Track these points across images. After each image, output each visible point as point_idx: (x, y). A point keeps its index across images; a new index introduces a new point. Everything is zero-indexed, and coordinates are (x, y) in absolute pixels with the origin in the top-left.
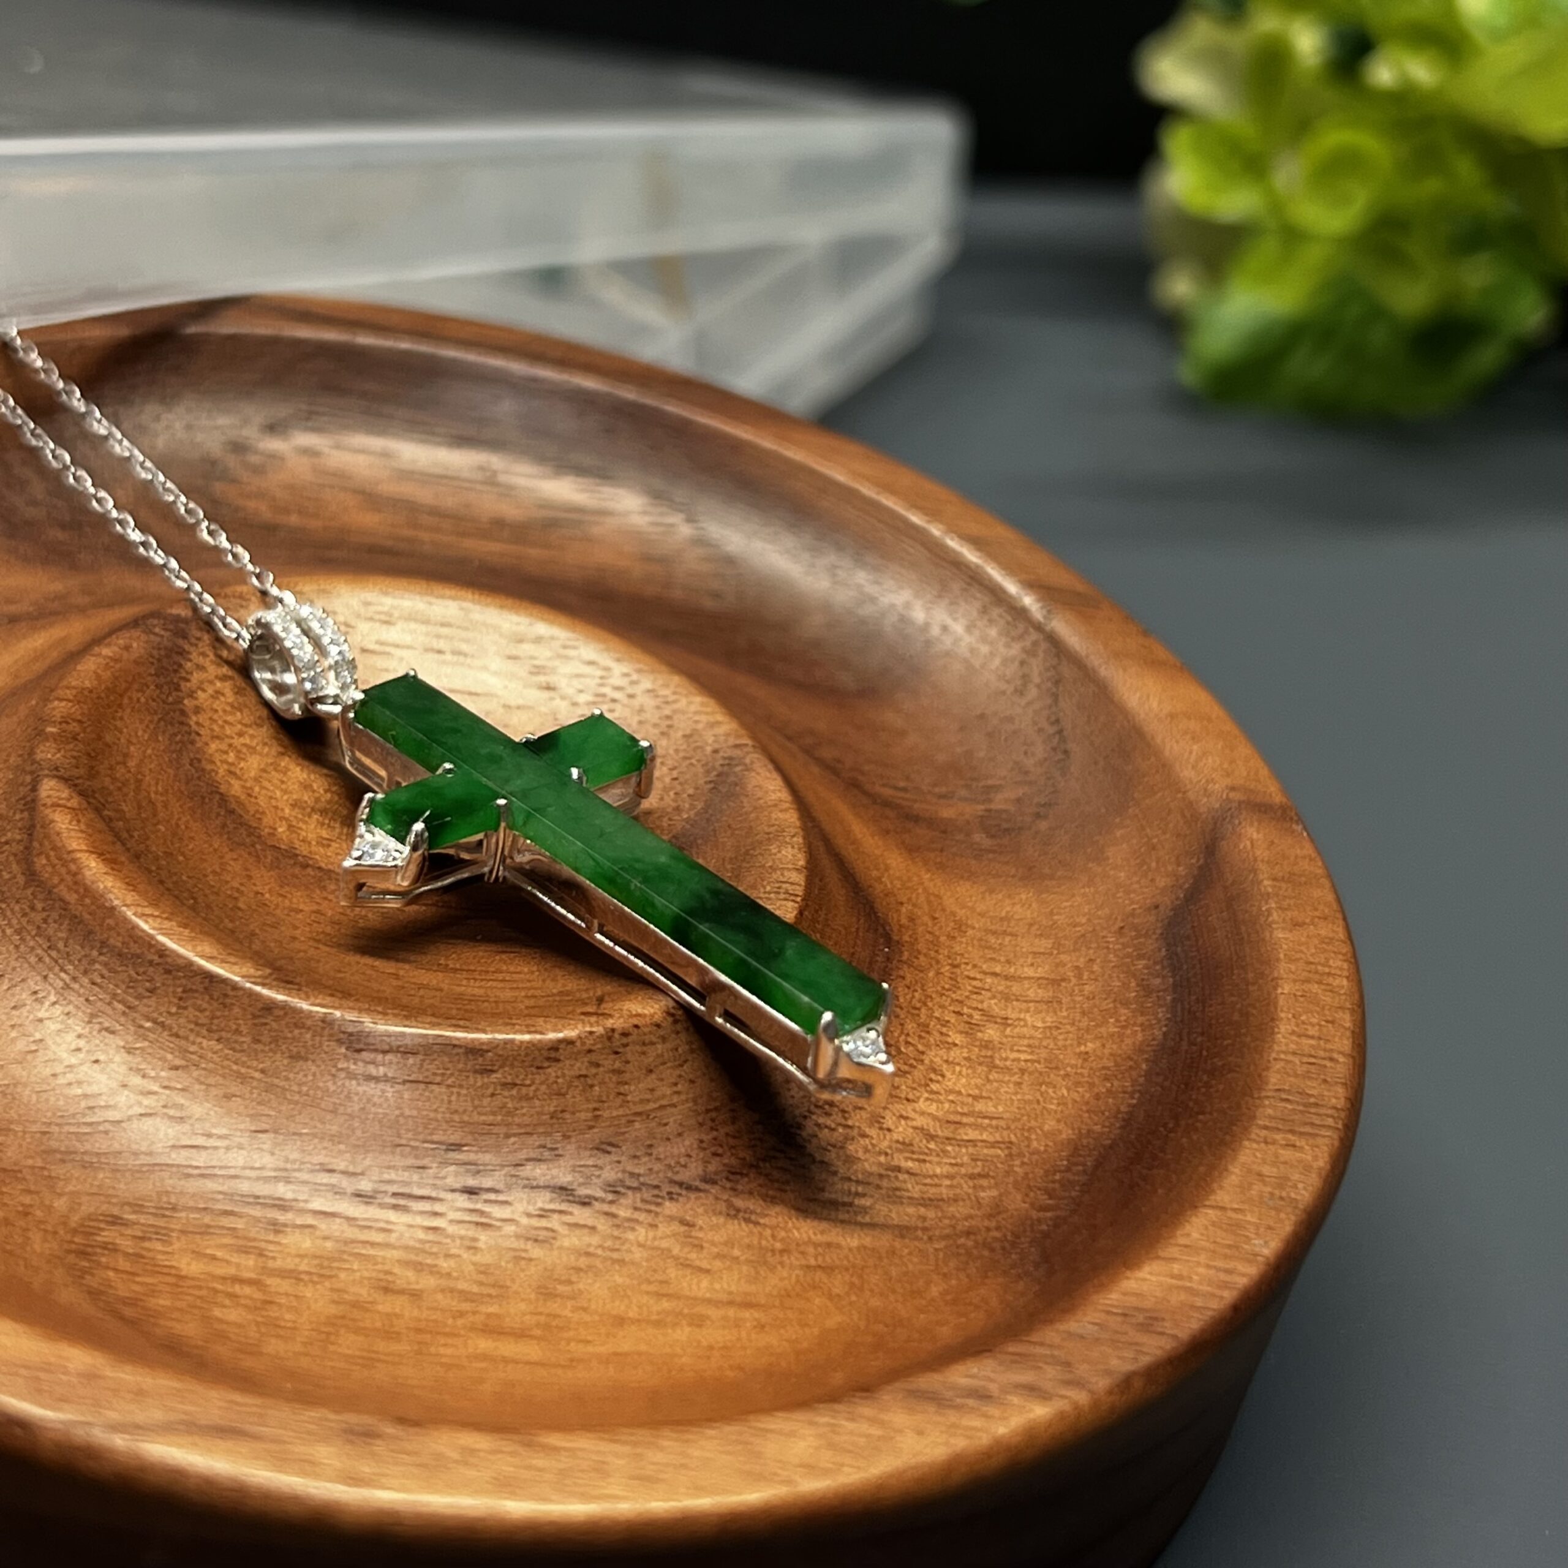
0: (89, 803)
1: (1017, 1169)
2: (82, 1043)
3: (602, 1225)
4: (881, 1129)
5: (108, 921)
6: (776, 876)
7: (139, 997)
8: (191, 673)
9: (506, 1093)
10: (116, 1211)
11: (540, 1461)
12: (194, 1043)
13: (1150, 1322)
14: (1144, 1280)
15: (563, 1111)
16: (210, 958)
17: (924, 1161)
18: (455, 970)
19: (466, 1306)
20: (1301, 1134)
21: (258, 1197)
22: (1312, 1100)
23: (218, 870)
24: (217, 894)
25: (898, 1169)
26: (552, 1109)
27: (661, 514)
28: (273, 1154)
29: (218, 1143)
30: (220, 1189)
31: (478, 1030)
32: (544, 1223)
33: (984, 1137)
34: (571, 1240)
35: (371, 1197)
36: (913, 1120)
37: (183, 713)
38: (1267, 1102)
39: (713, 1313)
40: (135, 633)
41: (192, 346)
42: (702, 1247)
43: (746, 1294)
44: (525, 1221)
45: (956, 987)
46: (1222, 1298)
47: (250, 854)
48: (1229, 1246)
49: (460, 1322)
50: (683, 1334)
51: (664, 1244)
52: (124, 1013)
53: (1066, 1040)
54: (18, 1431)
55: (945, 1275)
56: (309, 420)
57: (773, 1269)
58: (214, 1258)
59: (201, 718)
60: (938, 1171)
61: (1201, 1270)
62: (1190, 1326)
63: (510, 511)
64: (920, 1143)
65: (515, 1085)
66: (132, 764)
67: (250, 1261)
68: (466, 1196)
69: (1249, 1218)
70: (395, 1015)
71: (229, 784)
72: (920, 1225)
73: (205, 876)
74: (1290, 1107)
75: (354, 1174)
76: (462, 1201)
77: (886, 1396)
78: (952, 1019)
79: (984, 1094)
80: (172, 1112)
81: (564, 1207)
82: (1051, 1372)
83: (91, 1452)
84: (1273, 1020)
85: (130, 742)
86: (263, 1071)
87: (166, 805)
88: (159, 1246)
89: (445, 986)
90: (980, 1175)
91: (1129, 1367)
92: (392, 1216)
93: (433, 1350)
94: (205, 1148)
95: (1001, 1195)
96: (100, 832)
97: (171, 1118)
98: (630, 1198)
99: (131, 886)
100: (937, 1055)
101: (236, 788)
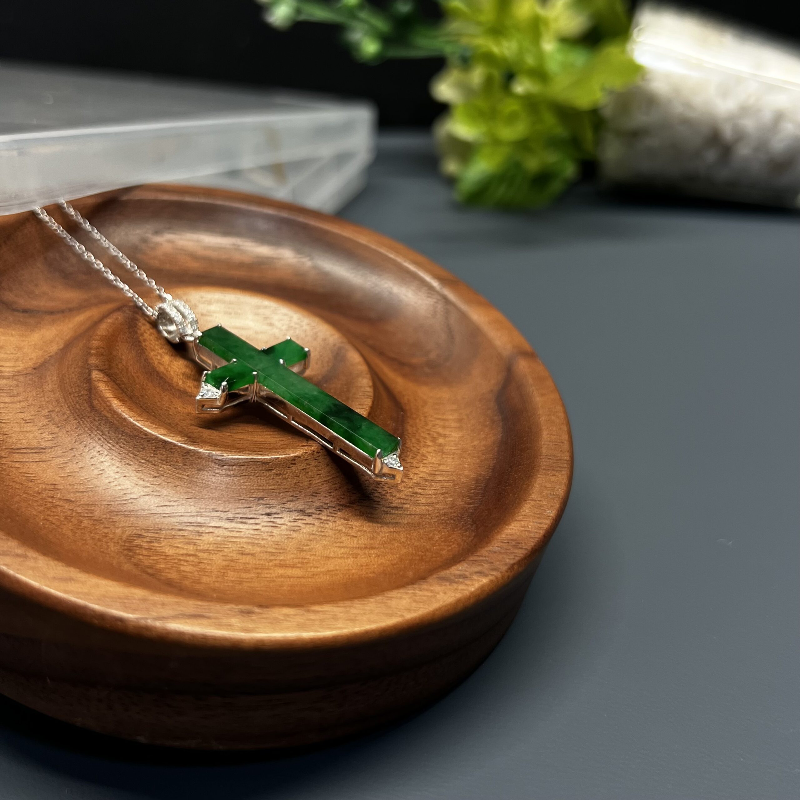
0: (111, 379)
1: (457, 490)
2: (118, 470)
3: (317, 523)
4: (409, 479)
5: (124, 423)
6: (362, 389)
7: (139, 451)
8: (141, 327)
9: (278, 478)
10: (139, 532)
11: (313, 616)
12: (161, 467)
13: (517, 544)
14: (513, 529)
15: (298, 482)
16: (165, 435)
17: (425, 489)
18: (252, 432)
19: (272, 558)
20: (557, 471)
21: (191, 523)
22: (558, 458)
23: (160, 401)
24: (161, 410)
25: (416, 493)
26: (295, 482)
27: (300, 258)
28: (195, 506)
29: (174, 504)
30: (177, 521)
31: (266, 455)
32: (296, 524)
33: (444, 479)
34: (307, 529)
35: (233, 520)
36: (419, 474)
37: (140, 342)
38: (543, 460)
39: (359, 552)
40: (119, 313)
41: (126, 204)
42: (353, 528)
43: (371, 544)
44: (289, 524)
45: (426, 424)
46: (540, 533)
47: (170, 393)
48: (539, 514)
49: (271, 564)
50: (350, 561)
51: (339, 528)
52: (134, 458)
53: (467, 441)
54: (119, 623)
55: (439, 531)
56: (169, 229)
57: (378, 534)
58: (178, 547)
59: (147, 343)
60: (430, 492)
61: (531, 524)
62: (531, 544)
63: (245, 259)
64: (423, 483)
65: (280, 474)
66: (124, 363)
67: (191, 547)
68: (267, 516)
69: (544, 503)
70: (235, 452)
71: (159, 367)
72: (427, 513)
73: (156, 403)
74: (551, 461)
75: (225, 512)
76: (265, 518)
77: (430, 580)
78: (427, 436)
79: (442, 463)
80: (155, 494)
81: (302, 517)
82: (486, 566)
83: (148, 628)
84: (540, 430)
85: (122, 354)
86: (188, 476)
87: (138, 377)
88: (156, 544)
89: (249, 438)
90: (445, 493)
91: (512, 562)
92: (241, 526)
93: (263, 576)
94: (169, 506)
95: (454, 500)
96: (116, 389)
97: (156, 495)
98: (325, 512)
99: (131, 409)
100: (424, 450)
101: (162, 369)
